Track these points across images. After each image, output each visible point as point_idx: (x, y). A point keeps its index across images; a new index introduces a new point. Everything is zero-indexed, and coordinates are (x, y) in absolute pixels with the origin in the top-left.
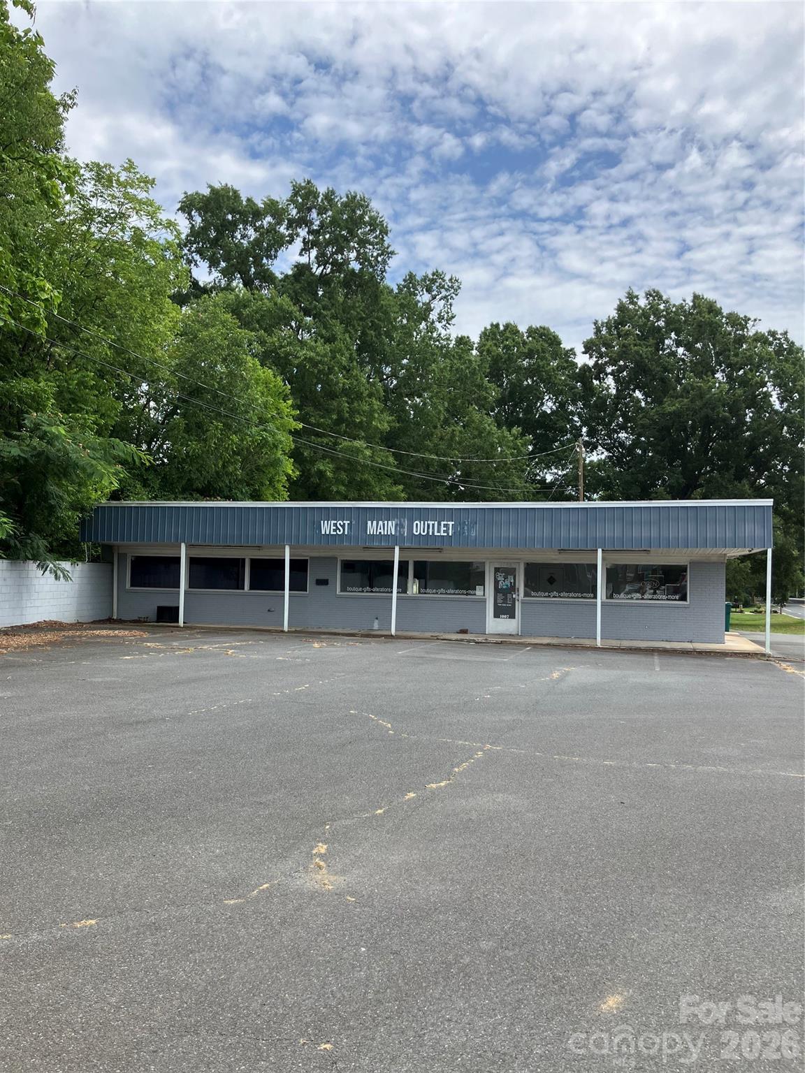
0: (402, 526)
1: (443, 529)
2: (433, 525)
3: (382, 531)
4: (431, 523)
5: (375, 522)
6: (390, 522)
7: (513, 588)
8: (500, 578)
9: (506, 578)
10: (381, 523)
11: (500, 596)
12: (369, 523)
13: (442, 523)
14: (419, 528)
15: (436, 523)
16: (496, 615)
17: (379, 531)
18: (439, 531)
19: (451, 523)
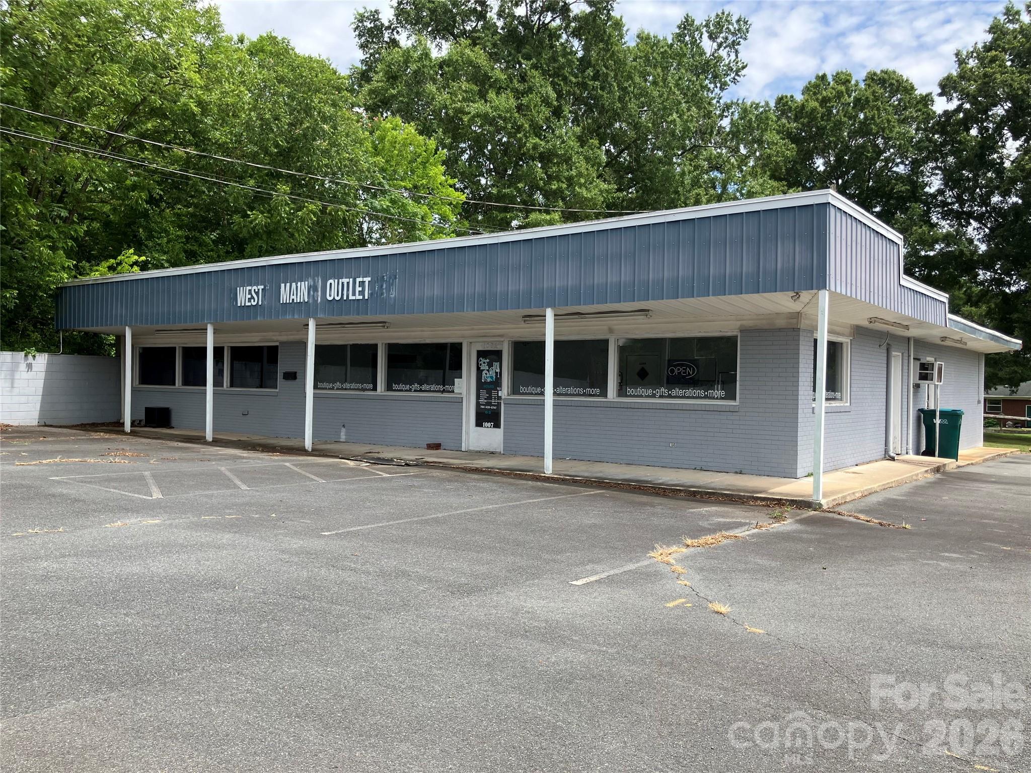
0: (315, 289)
1: (358, 289)
2: (348, 283)
3: (295, 297)
4: (345, 281)
5: (288, 285)
6: (303, 283)
7: (497, 383)
8: (484, 367)
9: (490, 365)
10: (294, 285)
11: (483, 393)
12: (283, 285)
13: (358, 280)
14: (334, 290)
15: (351, 280)
16: (479, 424)
17: (292, 297)
18: (354, 294)
19: (367, 280)
